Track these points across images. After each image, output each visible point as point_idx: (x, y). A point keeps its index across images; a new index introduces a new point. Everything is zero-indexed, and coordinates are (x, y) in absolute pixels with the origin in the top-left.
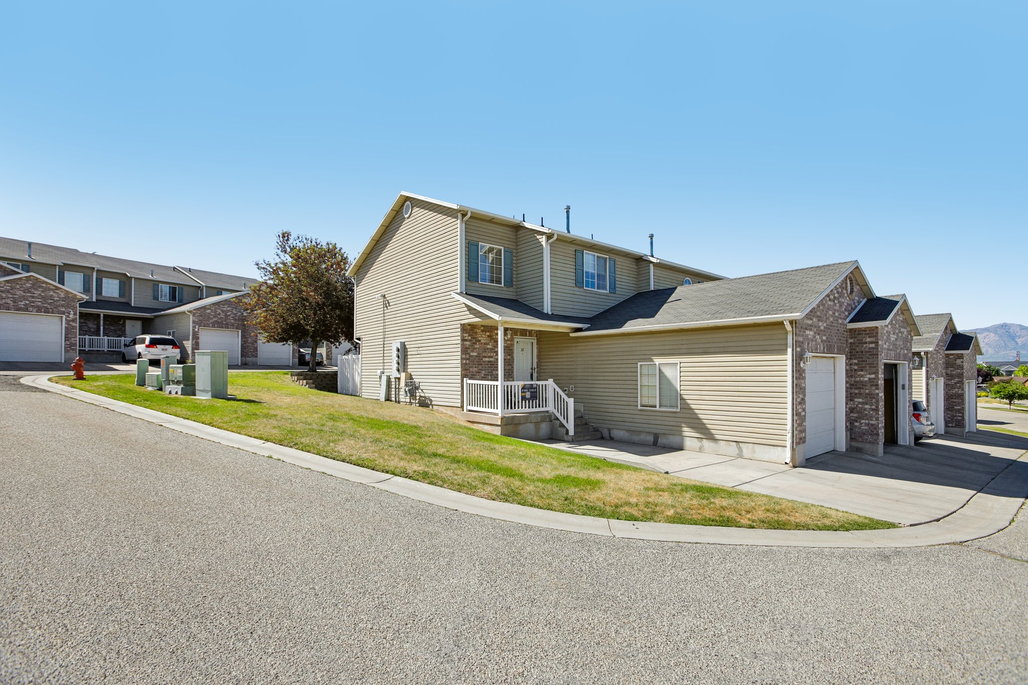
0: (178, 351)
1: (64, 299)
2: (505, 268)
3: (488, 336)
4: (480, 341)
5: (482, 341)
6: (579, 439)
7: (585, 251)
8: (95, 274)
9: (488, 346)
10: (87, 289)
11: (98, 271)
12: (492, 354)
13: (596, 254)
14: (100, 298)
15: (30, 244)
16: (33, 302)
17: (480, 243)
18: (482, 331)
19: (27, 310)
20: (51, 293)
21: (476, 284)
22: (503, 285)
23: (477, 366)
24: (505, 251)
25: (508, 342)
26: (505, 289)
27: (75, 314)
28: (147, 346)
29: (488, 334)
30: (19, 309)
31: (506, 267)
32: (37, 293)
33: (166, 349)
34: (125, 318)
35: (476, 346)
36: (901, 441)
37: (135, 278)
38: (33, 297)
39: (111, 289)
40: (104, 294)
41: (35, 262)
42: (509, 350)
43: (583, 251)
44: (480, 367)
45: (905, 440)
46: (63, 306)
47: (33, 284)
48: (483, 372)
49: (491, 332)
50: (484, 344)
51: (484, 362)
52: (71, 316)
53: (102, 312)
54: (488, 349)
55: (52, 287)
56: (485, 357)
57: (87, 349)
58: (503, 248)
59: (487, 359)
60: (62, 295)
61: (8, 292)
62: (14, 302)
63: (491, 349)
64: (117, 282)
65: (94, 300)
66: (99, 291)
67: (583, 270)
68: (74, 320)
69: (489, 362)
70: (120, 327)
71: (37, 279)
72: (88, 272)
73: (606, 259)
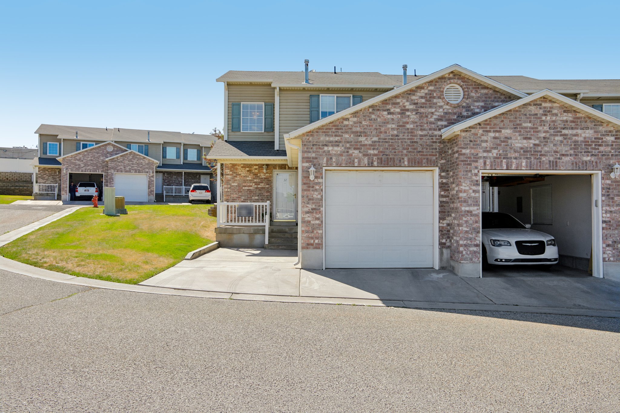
0: (209, 194)
1: (148, 164)
2: (265, 118)
3: (248, 171)
4: (240, 175)
5: (242, 175)
6: (273, 247)
7: (321, 95)
8: (182, 147)
9: (248, 178)
10: (178, 157)
11: (184, 145)
12: (251, 184)
13: (335, 95)
14: (186, 162)
15: (149, 132)
16: (133, 167)
17: (242, 103)
18: (242, 167)
19: (130, 172)
20: (142, 161)
21: (238, 133)
22: (263, 131)
23: (237, 193)
24: (265, 105)
25: (266, 175)
26: (266, 134)
27: (153, 173)
28: (192, 191)
29: (248, 169)
30: (126, 172)
31: (267, 117)
32: (135, 161)
33: (202, 193)
34: (200, 174)
35: (236, 178)
36: (595, 274)
37: (205, 147)
38: (133, 164)
39: (192, 155)
40: (189, 159)
41: (151, 143)
42: (268, 180)
43: (319, 95)
44: (240, 194)
45: (599, 273)
46: (147, 168)
47: (133, 157)
48: (243, 197)
49: (250, 167)
50: (244, 177)
51: (243, 190)
52: (151, 174)
53: (183, 171)
54: (247, 180)
55: (142, 158)
56: (246, 186)
57: (174, 194)
58: (263, 103)
59: (247, 188)
60: (147, 162)
61: (122, 162)
62: (124, 168)
63: (250, 180)
64: (195, 151)
65: (182, 163)
66: (185, 157)
67: (318, 111)
68: (153, 177)
69: (248, 190)
71: (135, 153)
72: (179, 146)
73: (349, 97)
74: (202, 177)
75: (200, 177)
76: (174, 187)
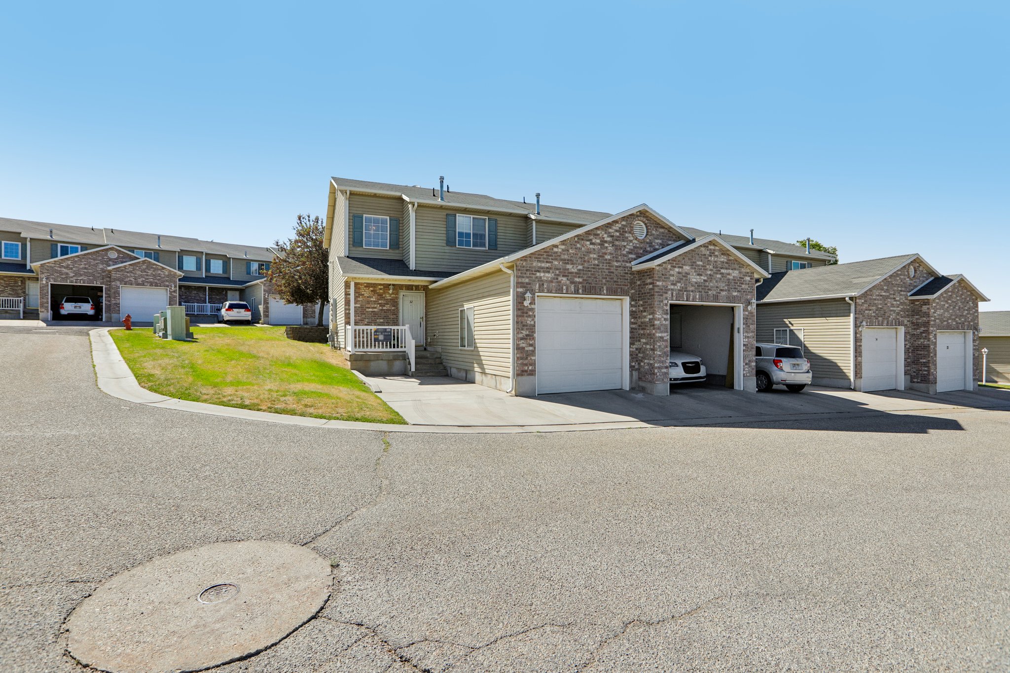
0: (250, 313)
1: (168, 276)
2: (390, 234)
3: (372, 291)
4: (363, 295)
5: (366, 295)
6: (420, 374)
7: (457, 215)
8: (204, 257)
9: (372, 299)
10: (199, 268)
11: (207, 254)
12: (376, 306)
13: (472, 216)
14: (208, 274)
15: (159, 237)
16: (148, 279)
17: (364, 215)
18: (365, 287)
19: (143, 285)
20: (159, 272)
21: (360, 249)
22: (388, 248)
23: (360, 315)
24: (390, 220)
25: (392, 296)
26: (391, 251)
27: (175, 287)
28: (227, 310)
29: (371, 289)
30: (138, 284)
31: (392, 233)
32: (150, 272)
33: (241, 312)
34: (227, 289)
35: (359, 299)
36: (736, 387)
37: (233, 258)
38: (147, 275)
39: (217, 267)
40: (212, 271)
41: (162, 250)
42: (394, 302)
43: (456, 215)
44: (364, 316)
45: (740, 386)
46: (167, 281)
47: (147, 266)
48: (367, 320)
49: (375, 287)
50: (368, 297)
51: (367, 312)
52: (173, 288)
53: (207, 285)
54: (371, 301)
55: (159, 268)
56: (370, 308)
57: (196, 313)
58: (388, 218)
59: (371, 310)
60: (167, 273)
61: (131, 272)
62: (135, 279)
63: (374, 301)
64: (221, 262)
65: (204, 276)
66: (208, 269)
67: (455, 231)
68: (175, 291)
69: (372, 312)
70: (224, 296)
71: (150, 262)
72: (199, 255)
73: (485, 220)
74: (229, 293)
75: (226, 293)
76: (196, 304)
